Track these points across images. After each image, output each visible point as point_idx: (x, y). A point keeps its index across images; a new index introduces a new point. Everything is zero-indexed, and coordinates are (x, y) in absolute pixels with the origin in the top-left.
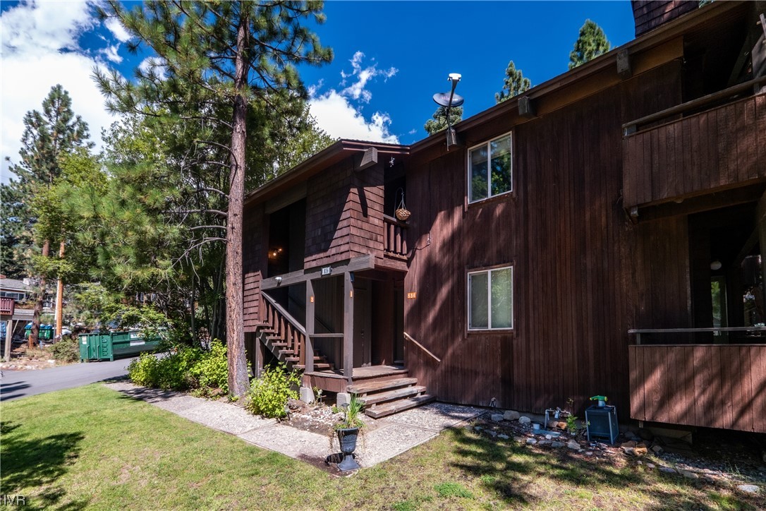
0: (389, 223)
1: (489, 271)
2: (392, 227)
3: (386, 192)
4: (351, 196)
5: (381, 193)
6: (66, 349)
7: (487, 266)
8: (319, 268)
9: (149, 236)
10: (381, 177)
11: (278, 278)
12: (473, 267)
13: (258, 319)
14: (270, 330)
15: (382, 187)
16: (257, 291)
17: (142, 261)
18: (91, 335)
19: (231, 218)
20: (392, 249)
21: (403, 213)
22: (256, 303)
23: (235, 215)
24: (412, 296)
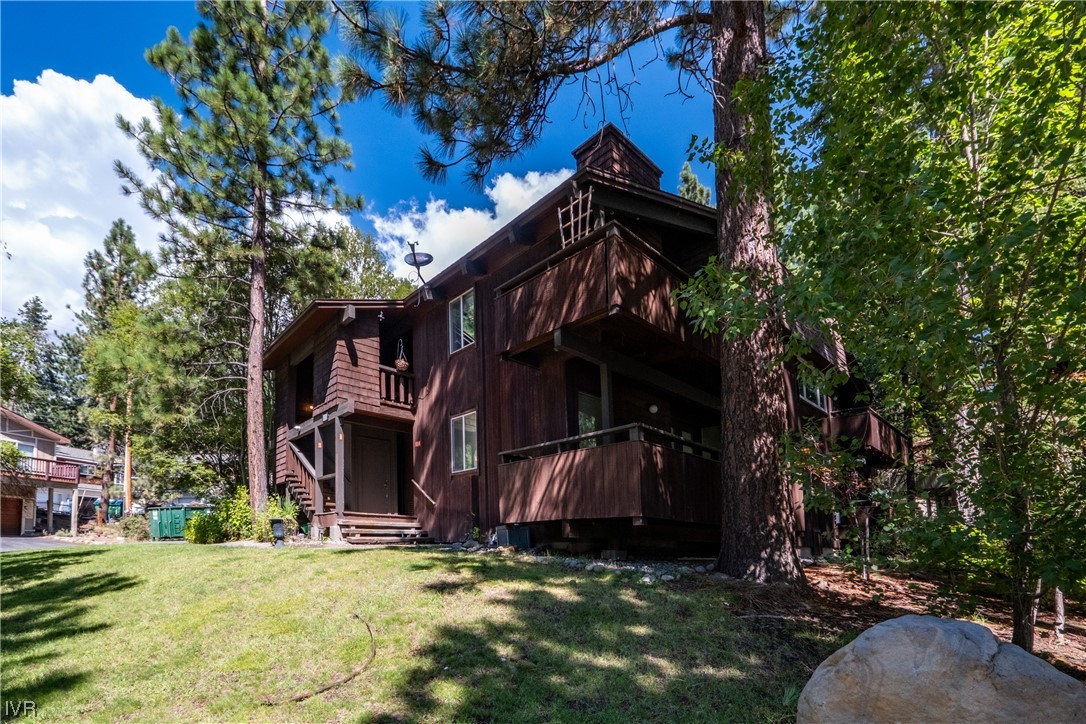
0: (388, 374)
1: (463, 416)
2: (393, 377)
3: (381, 343)
4: (338, 349)
5: (377, 345)
6: (136, 526)
7: (463, 412)
8: (319, 416)
9: (171, 385)
10: (376, 330)
11: (297, 427)
12: (455, 413)
13: (287, 469)
14: (296, 479)
15: (377, 339)
16: (285, 441)
17: (167, 407)
18: (162, 510)
19: (251, 370)
20: (393, 398)
21: (401, 363)
22: (284, 454)
23: (254, 367)
24: (417, 444)
